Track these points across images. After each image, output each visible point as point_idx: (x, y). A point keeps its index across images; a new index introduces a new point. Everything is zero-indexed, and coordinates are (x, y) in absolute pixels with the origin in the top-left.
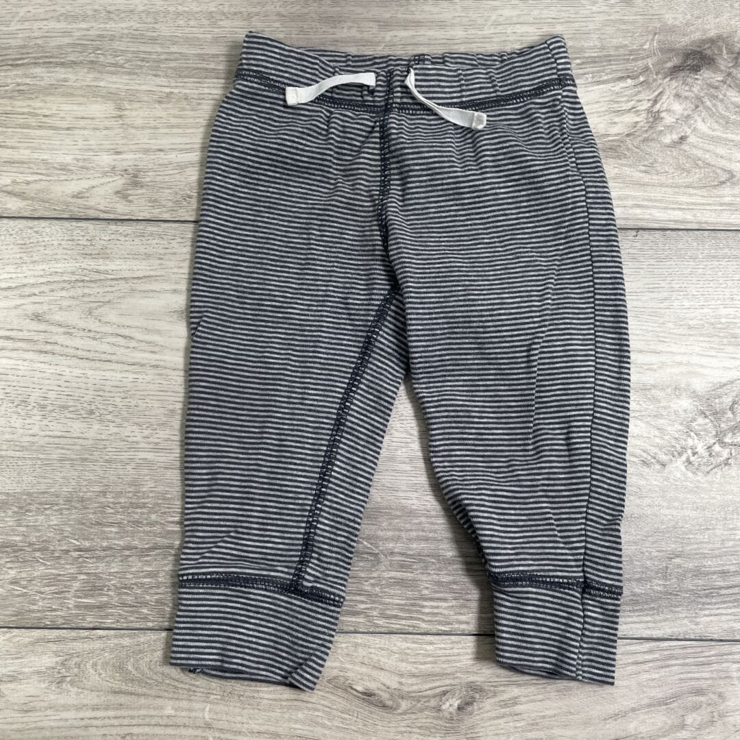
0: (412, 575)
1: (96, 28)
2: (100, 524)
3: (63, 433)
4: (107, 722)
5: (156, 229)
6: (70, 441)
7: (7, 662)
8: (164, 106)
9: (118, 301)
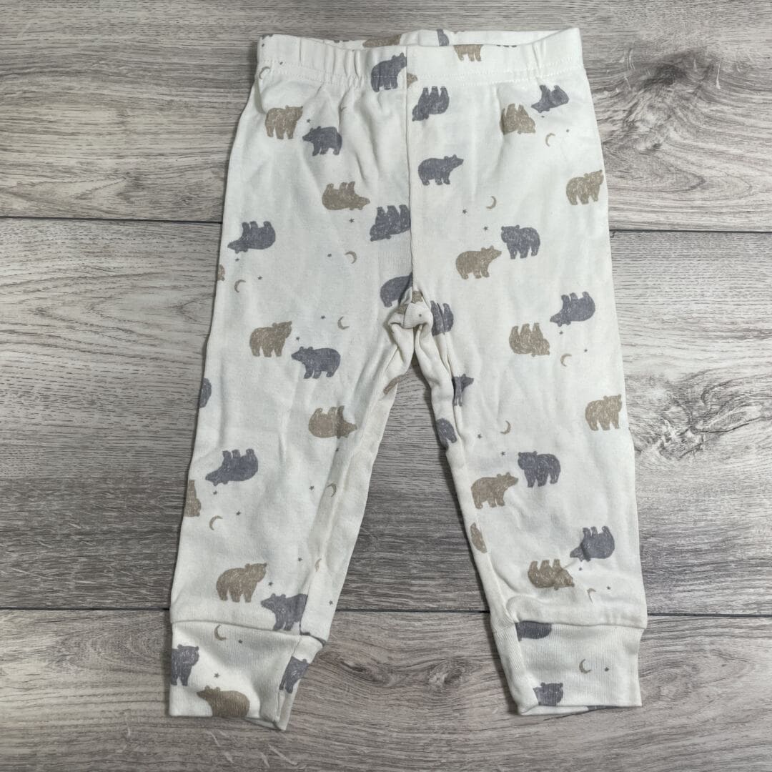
0: (401, 555)
1: (101, 39)
2: (101, 509)
3: (66, 423)
4: (106, 699)
5: (157, 229)
6: (72, 430)
7: (9, 641)
8: (166, 113)
9: (120, 296)
